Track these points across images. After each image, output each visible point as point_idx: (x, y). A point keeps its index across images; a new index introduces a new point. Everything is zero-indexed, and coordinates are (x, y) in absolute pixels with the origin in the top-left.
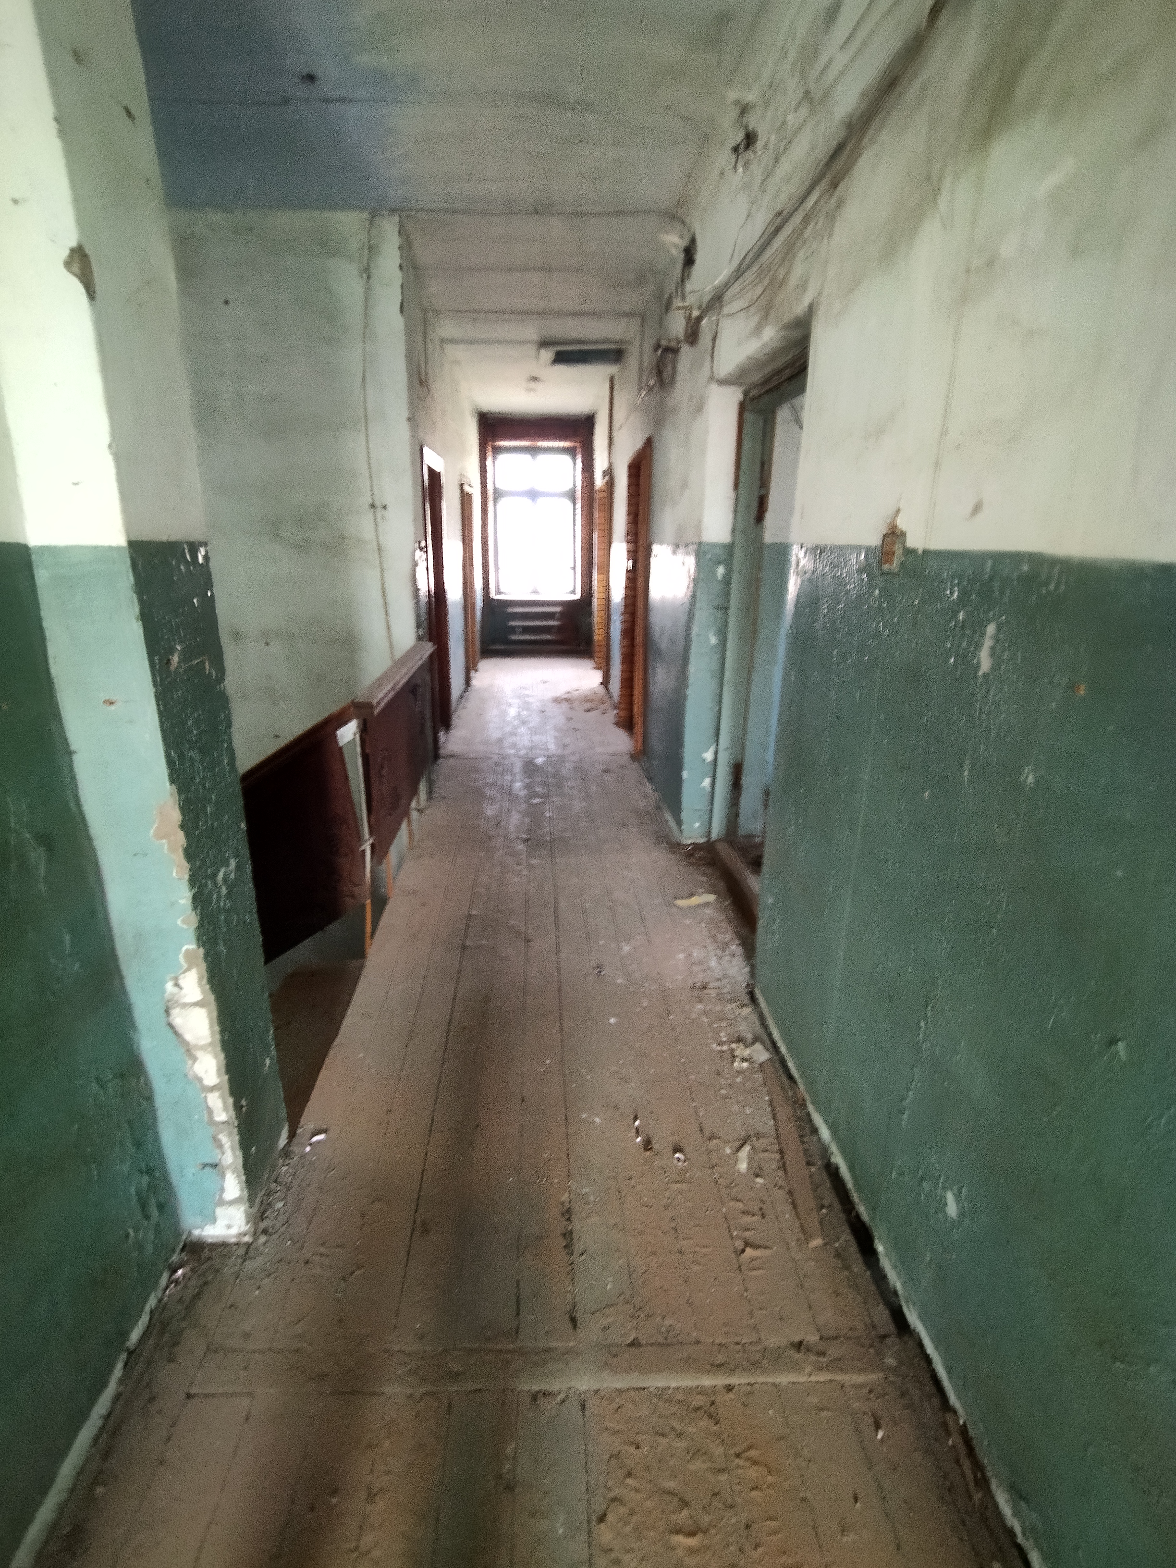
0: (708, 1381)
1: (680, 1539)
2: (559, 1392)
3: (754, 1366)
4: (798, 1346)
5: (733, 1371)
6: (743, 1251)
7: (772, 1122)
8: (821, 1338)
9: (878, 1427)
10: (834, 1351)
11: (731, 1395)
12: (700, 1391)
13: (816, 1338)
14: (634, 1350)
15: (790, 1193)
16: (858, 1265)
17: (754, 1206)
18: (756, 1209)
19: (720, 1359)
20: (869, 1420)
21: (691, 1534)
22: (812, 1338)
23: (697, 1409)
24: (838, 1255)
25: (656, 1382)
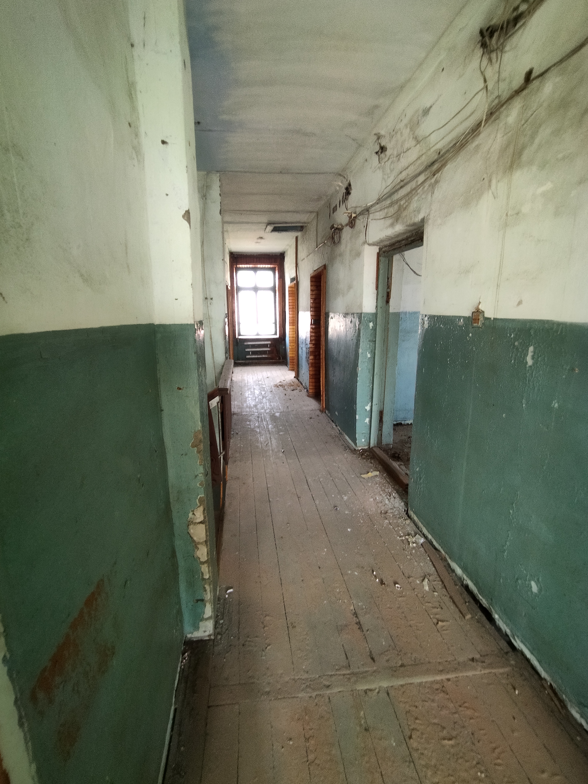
0: (438, 678)
1: (446, 742)
2: (375, 689)
3: (455, 670)
4: (473, 660)
5: (448, 673)
6: (438, 623)
7: (434, 569)
8: (481, 656)
9: (515, 689)
10: (488, 661)
11: (450, 683)
12: (437, 682)
13: (479, 656)
14: (402, 669)
15: (451, 597)
16: (488, 625)
17: (437, 604)
18: (438, 606)
19: (441, 668)
20: (510, 687)
21: (450, 739)
22: (477, 656)
23: (437, 690)
24: (478, 622)
25: (417, 680)
